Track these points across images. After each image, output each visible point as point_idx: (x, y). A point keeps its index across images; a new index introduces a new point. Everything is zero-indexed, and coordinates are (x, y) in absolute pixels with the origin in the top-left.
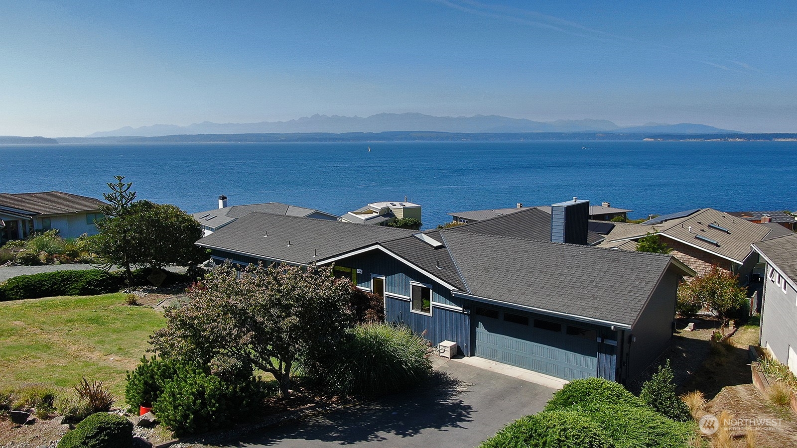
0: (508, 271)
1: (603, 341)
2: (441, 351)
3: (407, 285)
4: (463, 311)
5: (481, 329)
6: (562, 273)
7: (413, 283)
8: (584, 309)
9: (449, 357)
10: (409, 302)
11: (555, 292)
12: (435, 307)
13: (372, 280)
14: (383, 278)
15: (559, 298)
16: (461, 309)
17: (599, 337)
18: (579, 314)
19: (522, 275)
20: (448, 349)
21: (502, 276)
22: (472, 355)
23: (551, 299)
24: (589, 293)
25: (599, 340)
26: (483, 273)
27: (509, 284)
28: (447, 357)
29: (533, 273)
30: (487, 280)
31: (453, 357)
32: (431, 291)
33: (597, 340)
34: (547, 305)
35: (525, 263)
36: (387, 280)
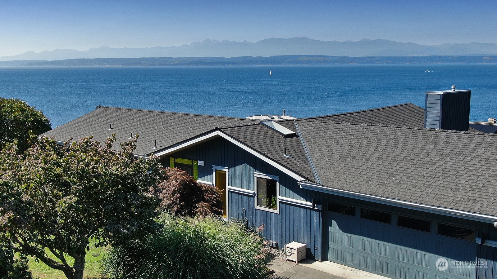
0: (368, 159)
1: (483, 242)
2: (288, 254)
3: (251, 177)
4: (314, 206)
5: (334, 228)
6: (433, 161)
7: (258, 174)
8: (458, 202)
9: (296, 260)
10: (254, 197)
11: (424, 182)
12: (282, 203)
13: (214, 173)
14: (226, 170)
15: (429, 189)
16: (311, 204)
17: (479, 237)
18: (451, 207)
19: (384, 164)
20: (295, 252)
21: (360, 165)
22: (325, 259)
23: (419, 190)
24: (466, 183)
25: (478, 241)
26: (338, 162)
27: (368, 174)
28: (293, 261)
29: (398, 161)
30: (342, 170)
31: (301, 261)
32: (278, 183)
33: (475, 241)
34: (413, 198)
35: (389, 151)
36: (230, 172)
